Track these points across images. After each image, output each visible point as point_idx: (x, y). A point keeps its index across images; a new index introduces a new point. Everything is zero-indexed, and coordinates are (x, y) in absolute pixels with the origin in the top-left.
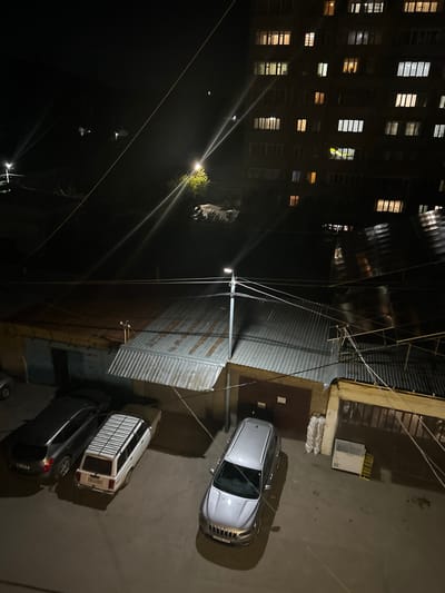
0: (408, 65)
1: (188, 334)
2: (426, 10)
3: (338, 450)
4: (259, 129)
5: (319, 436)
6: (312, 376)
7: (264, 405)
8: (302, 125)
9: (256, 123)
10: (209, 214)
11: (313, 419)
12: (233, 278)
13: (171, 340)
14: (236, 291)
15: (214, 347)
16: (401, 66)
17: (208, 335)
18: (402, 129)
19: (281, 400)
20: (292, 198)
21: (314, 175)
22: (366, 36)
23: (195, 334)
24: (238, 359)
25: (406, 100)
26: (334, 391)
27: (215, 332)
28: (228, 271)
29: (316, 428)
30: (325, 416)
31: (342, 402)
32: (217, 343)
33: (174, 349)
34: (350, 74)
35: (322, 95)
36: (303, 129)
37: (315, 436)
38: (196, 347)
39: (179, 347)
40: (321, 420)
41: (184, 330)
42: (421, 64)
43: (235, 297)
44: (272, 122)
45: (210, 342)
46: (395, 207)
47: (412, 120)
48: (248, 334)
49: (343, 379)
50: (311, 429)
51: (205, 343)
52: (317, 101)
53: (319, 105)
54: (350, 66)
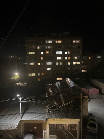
0: (58, 52)
1: (10, 115)
2: (60, 42)
3: (50, 138)
4: (30, 65)
5: (45, 136)
6: (42, 119)
7: (31, 130)
8: (39, 64)
9: (29, 64)
10: (19, 85)
11: (44, 131)
12: (20, 98)
13: (5, 117)
14: (21, 101)
15: (17, 117)
16: (57, 52)
17: (16, 114)
18: (59, 63)
19: (35, 128)
20: (39, 79)
21: (43, 74)
22: (49, 47)
23: (12, 114)
24: (23, 119)
25: (59, 58)
26: (47, 122)
27: (18, 113)
28: (18, 95)
29: (44, 134)
30: (46, 130)
31: (50, 125)
32: (18, 116)
33: (6, 119)
34: (47, 54)
35: (43, 58)
36: (40, 65)
37: (44, 136)
38: (12, 117)
39: (7, 119)
40: (45, 131)
41: (9, 114)
42: (60, 52)
43: (21, 102)
44: (33, 64)
45: (16, 116)
46: (61, 79)
47: (61, 62)
48: (27, 112)
49: (48, 118)
50: (43, 134)
51: (15, 116)
52: (41, 59)
53: (42, 60)
54: (47, 52)
